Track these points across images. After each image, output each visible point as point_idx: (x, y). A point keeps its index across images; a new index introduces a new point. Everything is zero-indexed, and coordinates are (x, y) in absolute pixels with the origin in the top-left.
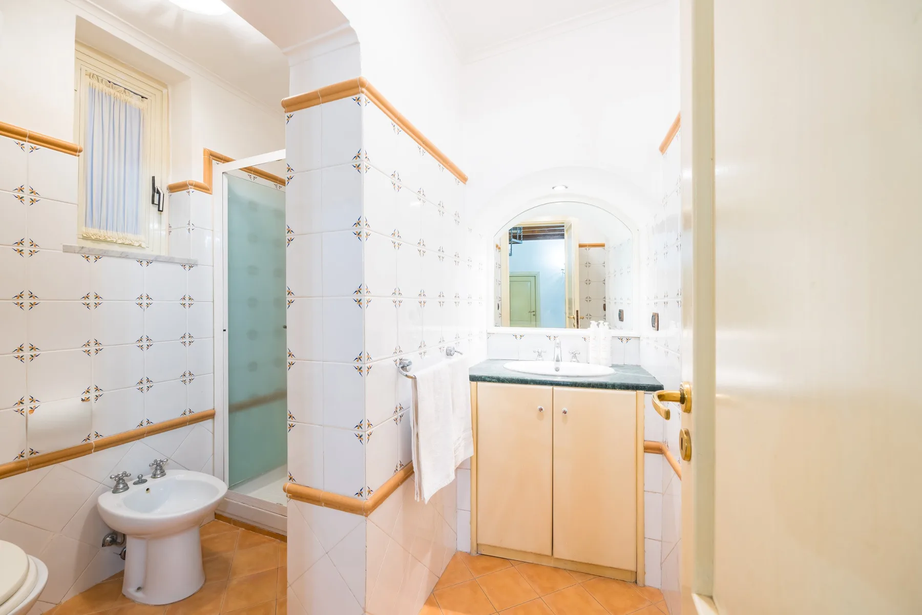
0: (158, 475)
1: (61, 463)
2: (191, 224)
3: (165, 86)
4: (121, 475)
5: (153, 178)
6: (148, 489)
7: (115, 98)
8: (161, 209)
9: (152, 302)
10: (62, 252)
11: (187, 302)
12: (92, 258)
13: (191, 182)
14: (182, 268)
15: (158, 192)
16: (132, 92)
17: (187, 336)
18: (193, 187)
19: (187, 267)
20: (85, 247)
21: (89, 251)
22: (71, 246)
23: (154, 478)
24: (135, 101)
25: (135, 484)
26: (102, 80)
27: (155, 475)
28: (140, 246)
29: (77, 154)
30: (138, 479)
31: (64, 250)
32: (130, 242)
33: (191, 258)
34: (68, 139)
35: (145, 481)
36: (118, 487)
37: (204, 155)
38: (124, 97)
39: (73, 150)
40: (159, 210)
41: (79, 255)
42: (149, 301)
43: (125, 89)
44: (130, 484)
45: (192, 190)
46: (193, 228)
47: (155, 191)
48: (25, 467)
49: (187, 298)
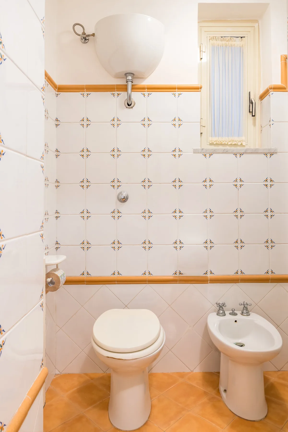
0: (245, 313)
1: (193, 284)
2: (271, 120)
3: (256, 21)
4: (221, 304)
5: (250, 93)
6: (236, 321)
7: (226, 46)
8: (254, 115)
9: (244, 183)
10: (193, 153)
11: (269, 183)
12: (208, 155)
13: (271, 86)
14: (265, 156)
15: (252, 103)
16: (235, 37)
17: (269, 211)
18: (272, 90)
19: (269, 155)
20: (204, 149)
21: (206, 151)
22: (197, 149)
23: (242, 315)
24: (238, 42)
25: (230, 314)
26: (218, 38)
27: (243, 313)
28: (241, 144)
29: (199, 90)
30: (232, 312)
31: (193, 152)
32: (236, 143)
33: (272, 148)
34: (194, 83)
35: (236, 314)
36: (219, 312)
37: (281, 61)
38: (230, 43)
39: (197, 89)
40: (253, 116)
41: (201, 155)
42: (241, 183)
43: (231, 37)
44: (227, 313)
45: (272, 92)
46: (273, 123)
47: (251, 102)
48: (177, 281)
49: (269, 180)
